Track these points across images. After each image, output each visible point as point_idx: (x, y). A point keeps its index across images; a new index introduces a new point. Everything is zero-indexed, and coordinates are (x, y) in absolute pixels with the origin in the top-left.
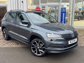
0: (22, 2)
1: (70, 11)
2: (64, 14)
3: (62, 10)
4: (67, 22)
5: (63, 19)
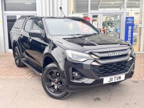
0: (61, 8)
1: (141, 23)
2: (130, 28)
3: (126, 22)
5: (129, 36)
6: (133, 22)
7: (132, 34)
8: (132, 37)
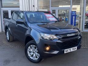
0: (34, 6)
1: (80, 15)
2: (74, 17)
4: (77, 25)
6: (76, 14)
7: (75, 21)
8: (75, 22)
